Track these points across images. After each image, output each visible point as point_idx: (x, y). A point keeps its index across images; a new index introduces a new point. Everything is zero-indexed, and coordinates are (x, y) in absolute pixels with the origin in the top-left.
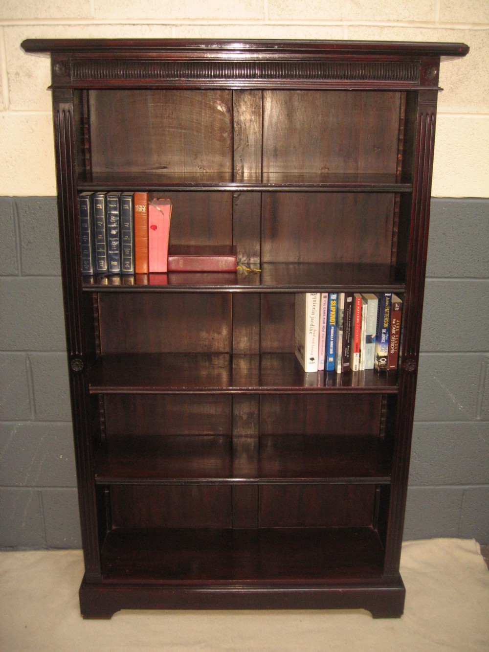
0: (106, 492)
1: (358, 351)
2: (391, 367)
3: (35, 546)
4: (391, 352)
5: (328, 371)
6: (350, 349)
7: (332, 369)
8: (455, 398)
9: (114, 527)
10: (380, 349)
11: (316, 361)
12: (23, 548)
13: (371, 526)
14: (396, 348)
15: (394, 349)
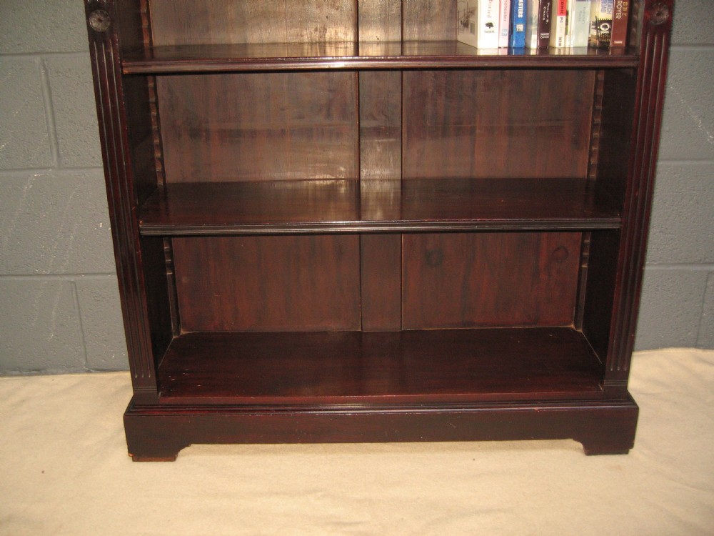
0: (168, 274)
1: (565, 12)
2: (616, 42)
3: (71, 368)
4: (617, 17)
5: (514, 48)
6: (551, 7)
7: (522, 44)
8: (702, 122)
9: (183, 332)
10: (601, 8)
11: (495, 28)
12: (54, 371)
13: (572, 326)
14: (626, 9)
15: (623, 12)
